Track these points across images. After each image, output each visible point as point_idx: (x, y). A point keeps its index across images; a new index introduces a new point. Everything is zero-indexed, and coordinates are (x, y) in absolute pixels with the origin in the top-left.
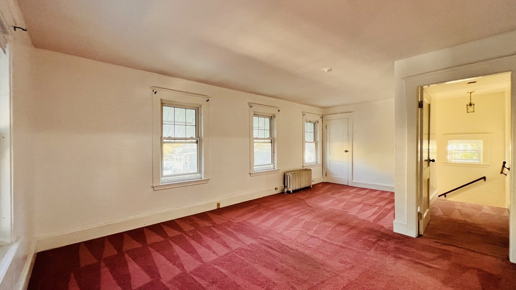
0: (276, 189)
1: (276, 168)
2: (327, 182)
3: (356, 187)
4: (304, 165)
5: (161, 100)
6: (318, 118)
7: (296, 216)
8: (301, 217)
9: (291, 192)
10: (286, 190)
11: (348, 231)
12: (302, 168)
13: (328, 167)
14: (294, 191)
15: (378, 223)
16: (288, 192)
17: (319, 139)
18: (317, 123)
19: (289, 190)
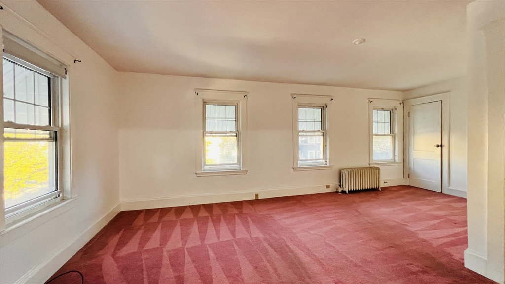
0: (328, 187)
1: (328, 165)
2: (409, 186)
3: (454, 197)
4: (371, 163)
5: (203, 99)
6: (397, 104)
7: (330, 219)
8: (334, 221)
9: (347, 192)
10: (340, 190)
11: (383, 249)
12: (368, 166)
13: (412, 166)
14: (351, 192)
15: (447, 249)
16: (344, 192)
17: (397, 129)
18: (394, 111)
19: (344, 190)
